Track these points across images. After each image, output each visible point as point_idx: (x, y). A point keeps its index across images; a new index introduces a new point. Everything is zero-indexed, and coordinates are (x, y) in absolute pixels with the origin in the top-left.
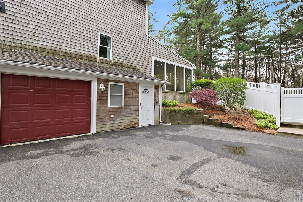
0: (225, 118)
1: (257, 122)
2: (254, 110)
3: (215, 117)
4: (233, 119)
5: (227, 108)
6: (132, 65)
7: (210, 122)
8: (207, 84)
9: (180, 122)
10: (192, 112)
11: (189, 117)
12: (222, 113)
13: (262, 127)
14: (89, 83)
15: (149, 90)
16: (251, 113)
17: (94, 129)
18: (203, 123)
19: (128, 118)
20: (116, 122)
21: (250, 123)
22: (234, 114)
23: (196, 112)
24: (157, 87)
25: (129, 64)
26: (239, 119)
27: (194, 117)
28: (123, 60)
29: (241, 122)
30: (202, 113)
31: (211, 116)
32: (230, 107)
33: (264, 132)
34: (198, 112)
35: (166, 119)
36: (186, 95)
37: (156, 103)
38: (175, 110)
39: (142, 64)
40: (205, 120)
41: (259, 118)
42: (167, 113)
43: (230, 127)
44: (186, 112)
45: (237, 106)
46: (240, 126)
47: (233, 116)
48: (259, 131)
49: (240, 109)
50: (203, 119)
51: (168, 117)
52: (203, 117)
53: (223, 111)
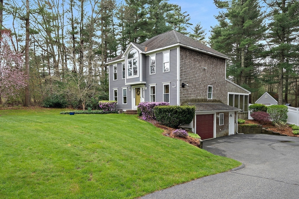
0: (275, 130)
1: (293, 132)
2: (293, 125)
3: (269, 129)
4: (280, 130)
5: (276, 124)
6: (219, 100)
7: (266, 132)
8: (261, 108)
9: (248, 132)
10: (256, 126)
11: (253, 130)
12: (273, 127)
13: (296, 134)
14: (213, 115)
15: (232, 115)
16: (291, 126)
17: (215, 136)
18: (262, 133)
19: (225, 131)
20: (221, 133)
21: (290, 132)
22: (280, 127)
23: (258, 126)
24: (236, 113)
25: (218, 100)
26: (283, 130)
27: (256, 129)
28: (216, 98)
29: (284, 132)
30: (261, 127)
31: (266, 129)
32: (279, 124)
33: (296, 136)
34: (259, 127)
35: (240, 131)
36: (244, 114)
37: (235, 122)
38: (245, 126)
39: (223, 98)
40: (263, 131)
41: (295, 129)
42: (241, 127)
43: (278, 134)
44: (252, 127)
45: (283, 123)
46: (284, 134)
47: (280, 128)
48: (294, 136)
49: (284, 125)
50: (262, 131)
51: (241, 130)
52: (262, 129)
53: (274, 125)
